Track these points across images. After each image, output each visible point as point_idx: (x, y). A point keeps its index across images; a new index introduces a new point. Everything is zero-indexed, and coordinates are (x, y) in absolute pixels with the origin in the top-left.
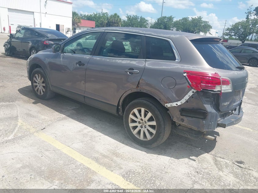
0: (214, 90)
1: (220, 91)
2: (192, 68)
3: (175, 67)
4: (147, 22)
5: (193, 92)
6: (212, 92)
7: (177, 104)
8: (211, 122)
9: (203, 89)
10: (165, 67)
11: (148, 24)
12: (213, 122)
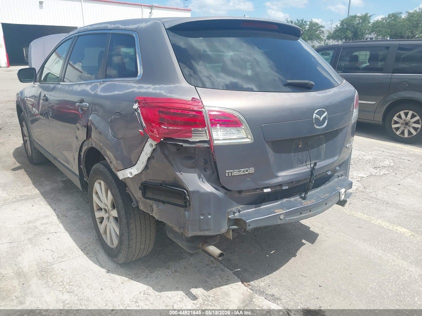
0: (190, 140)
1: (210, 141)
2: (151, 90)
3: (130, 90)
4: (322, 29)
5: (151, 145)
6: (185, 145)
7: (131, 173)
8: (202, 215)
9: (165, 139)
10: (119, 93)
11: (323, 32)
12: (210, 214)
